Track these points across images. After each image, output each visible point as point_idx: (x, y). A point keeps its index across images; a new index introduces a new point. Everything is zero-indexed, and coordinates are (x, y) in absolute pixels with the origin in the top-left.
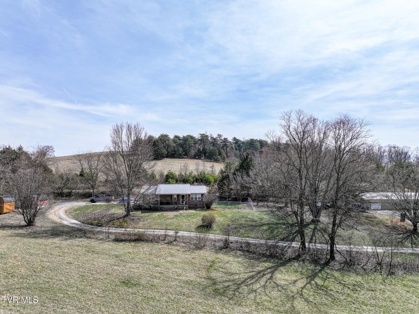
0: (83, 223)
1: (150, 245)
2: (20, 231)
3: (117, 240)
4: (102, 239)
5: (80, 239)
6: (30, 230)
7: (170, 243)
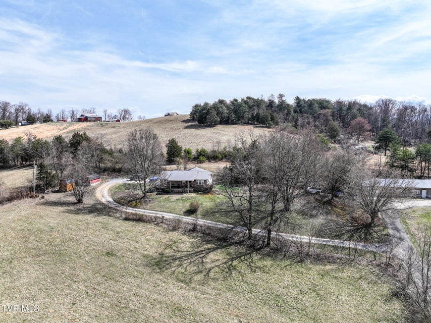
0: (115, 201)
1: (144, 224)
2: (72, 208)
3: (126, 219)
4: (117, 218)
5: (104, 217)
6: (78, 207)
7: (157, 224)
